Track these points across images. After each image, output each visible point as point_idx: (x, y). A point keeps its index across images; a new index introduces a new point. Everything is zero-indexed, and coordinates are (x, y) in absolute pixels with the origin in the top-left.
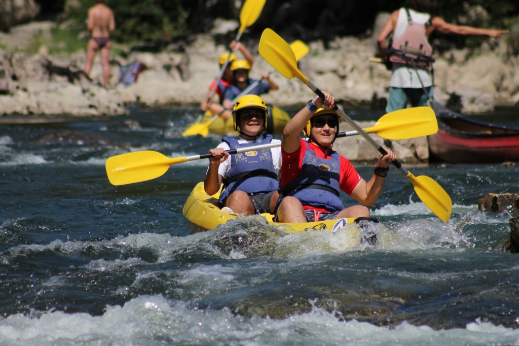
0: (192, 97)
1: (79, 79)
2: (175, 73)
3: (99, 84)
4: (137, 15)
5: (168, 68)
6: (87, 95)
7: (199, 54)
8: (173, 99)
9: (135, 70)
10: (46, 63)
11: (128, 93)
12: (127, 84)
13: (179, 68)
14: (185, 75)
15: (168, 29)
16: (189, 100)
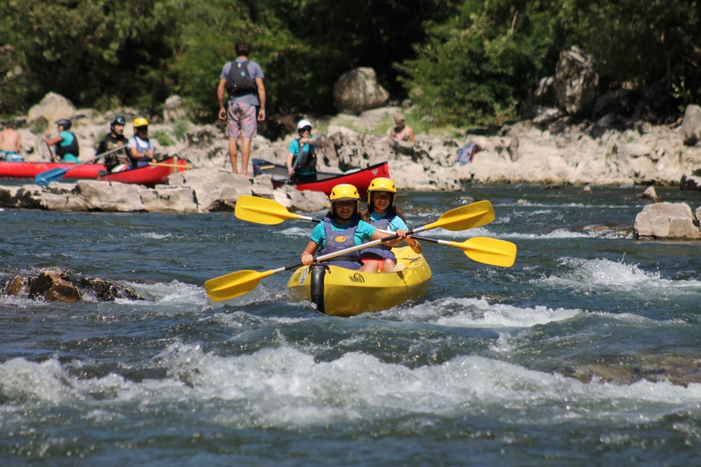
0: (519, 175)
1: (421, 158)
2: (505, 153)
3: (439, 163)
4: (471, 101)
5: (499, 149)
6: (428, 172)
7: (527, 138)
8: (503, 177)
9: (470, 150)
10: (393, 144)
11: (464, 171)
12: (463, 163)
13: (508, 149)
14: (514, 157)
15: (500, 114)
16: (517, 178)
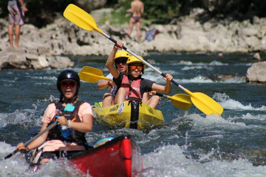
0: (182, 48)
1: (125, 37)
2: (174, 35)
3: (135, 40)
4: (155, 5)
5: (170, 32)
6: (129, 46)
7: (186, 26)
8: (172, 48)
9: (153, 33)
10: (108, 29)
11: (150, 45)
12: (149, 41)
13: (176, 33)
14: (179, 37)
15: (171, 13)
16: (181, 49)
